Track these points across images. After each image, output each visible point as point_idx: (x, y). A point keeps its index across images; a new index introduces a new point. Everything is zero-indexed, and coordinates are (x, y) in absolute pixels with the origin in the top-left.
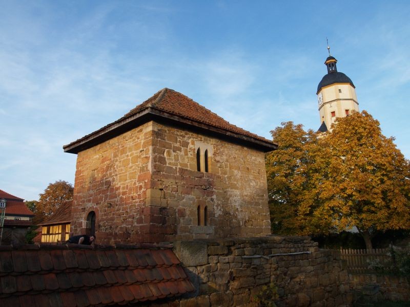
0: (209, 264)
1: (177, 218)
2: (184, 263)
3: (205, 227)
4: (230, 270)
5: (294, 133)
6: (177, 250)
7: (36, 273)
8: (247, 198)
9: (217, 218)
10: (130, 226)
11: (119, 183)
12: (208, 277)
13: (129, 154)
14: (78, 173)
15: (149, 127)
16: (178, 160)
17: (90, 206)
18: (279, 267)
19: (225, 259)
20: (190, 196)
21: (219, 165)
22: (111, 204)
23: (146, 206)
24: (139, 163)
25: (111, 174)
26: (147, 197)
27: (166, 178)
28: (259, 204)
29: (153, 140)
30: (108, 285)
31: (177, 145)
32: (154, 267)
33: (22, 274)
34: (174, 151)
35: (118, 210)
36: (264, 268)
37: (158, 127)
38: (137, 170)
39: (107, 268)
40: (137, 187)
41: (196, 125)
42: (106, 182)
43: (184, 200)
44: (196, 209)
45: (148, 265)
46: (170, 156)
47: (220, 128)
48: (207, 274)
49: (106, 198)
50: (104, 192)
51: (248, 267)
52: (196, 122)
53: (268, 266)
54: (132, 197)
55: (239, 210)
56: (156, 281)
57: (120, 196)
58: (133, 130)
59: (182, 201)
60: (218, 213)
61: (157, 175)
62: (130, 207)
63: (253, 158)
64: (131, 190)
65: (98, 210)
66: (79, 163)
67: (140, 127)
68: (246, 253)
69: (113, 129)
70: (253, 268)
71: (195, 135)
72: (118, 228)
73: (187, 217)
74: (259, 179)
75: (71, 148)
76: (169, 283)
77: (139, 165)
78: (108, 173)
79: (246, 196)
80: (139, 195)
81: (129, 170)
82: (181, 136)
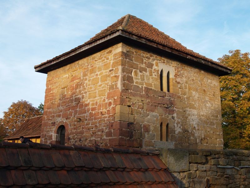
0: (190, 171)
1: (143, 133)
2: (170, 168)
3: (166, 142)
4: (207, 178)
5: (241, 60)
6: (164, 156)
7: (51, 169)
8: (203, 118)
9: (177, 134)
10: (99, 139)
11: (89, 100)
12: (189, 182)
13: (99, 73)
14: (48, 91)
15: (119, 48)
16: (144, 80)
17: (60, 120)
18: (247, 178)
19: (203, 167)
20: (154, 114)
21: (179, 86)
22: (80, 119)
23: (116, 120)
24: (108, 81)
25: (80, 91)
26: (116, 112)
27: (133, 96)
28: (214, 123)
29: (122, 60)
30: (111, 184)
31: (143, 66)
32: (147, 170)
33: (40, 169)
34: (140, 72)
35: (88, 124)
36: (234, 178)
37: (126, 49)
38: (106, 88)
39: (109, 169)
40: (106, 103)
41: (161, 47)
42: (76, 98)
43: (149, 117)
44: (159, 125)
45: (142, 168)
46: (137, 76)
47: (182, 52)
48: (188, 180)
49: (75, 114)
50: (73, 108)
51: (222, 176)
52: (161, 45)
53: (238, 176)
54: (101, 113)
55: (196, 128)
56: (149, 183)
57: (89, 112)
58: (102, 51)
59: (147, 118)
60: (178, 130)
61: (126, 92)
62: (99, 122)
63: (209, 81)
64: (100, 106)
65: (67, 124)
66: (49, 82)
67: (110, 49)
68: (221, 163)
69: (84, 50)
70: (226, 177)
71: (159, 57)
72: (88, 140)
73: (151, 132)
74: (214, 101)
75: (42, 67)
76: (160, 184)
77: (108, 83)
78: (78, 90)
79: (203, 116)
80: (108, 111)
81: (98, 88)
82: (147, 57)
